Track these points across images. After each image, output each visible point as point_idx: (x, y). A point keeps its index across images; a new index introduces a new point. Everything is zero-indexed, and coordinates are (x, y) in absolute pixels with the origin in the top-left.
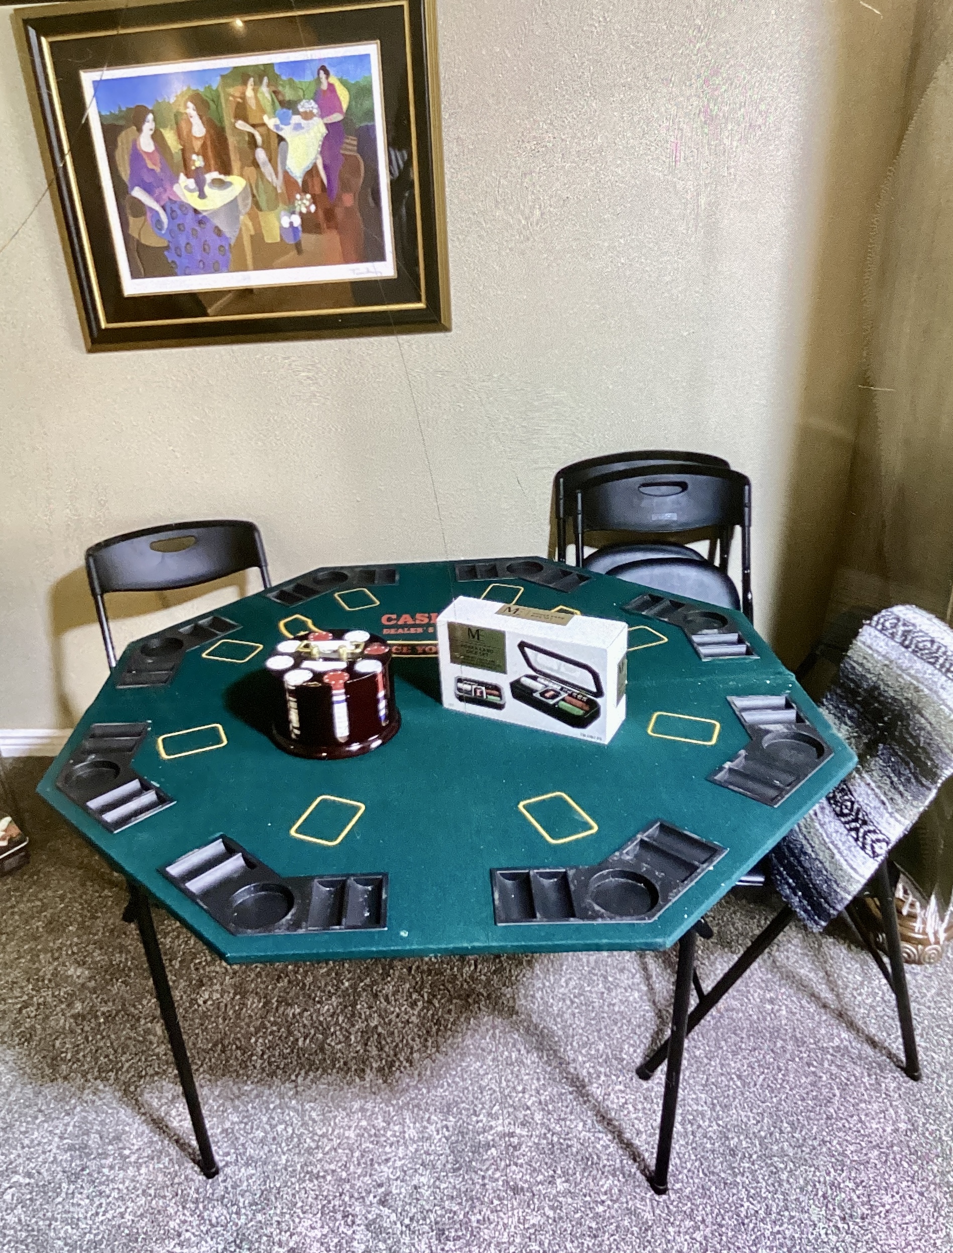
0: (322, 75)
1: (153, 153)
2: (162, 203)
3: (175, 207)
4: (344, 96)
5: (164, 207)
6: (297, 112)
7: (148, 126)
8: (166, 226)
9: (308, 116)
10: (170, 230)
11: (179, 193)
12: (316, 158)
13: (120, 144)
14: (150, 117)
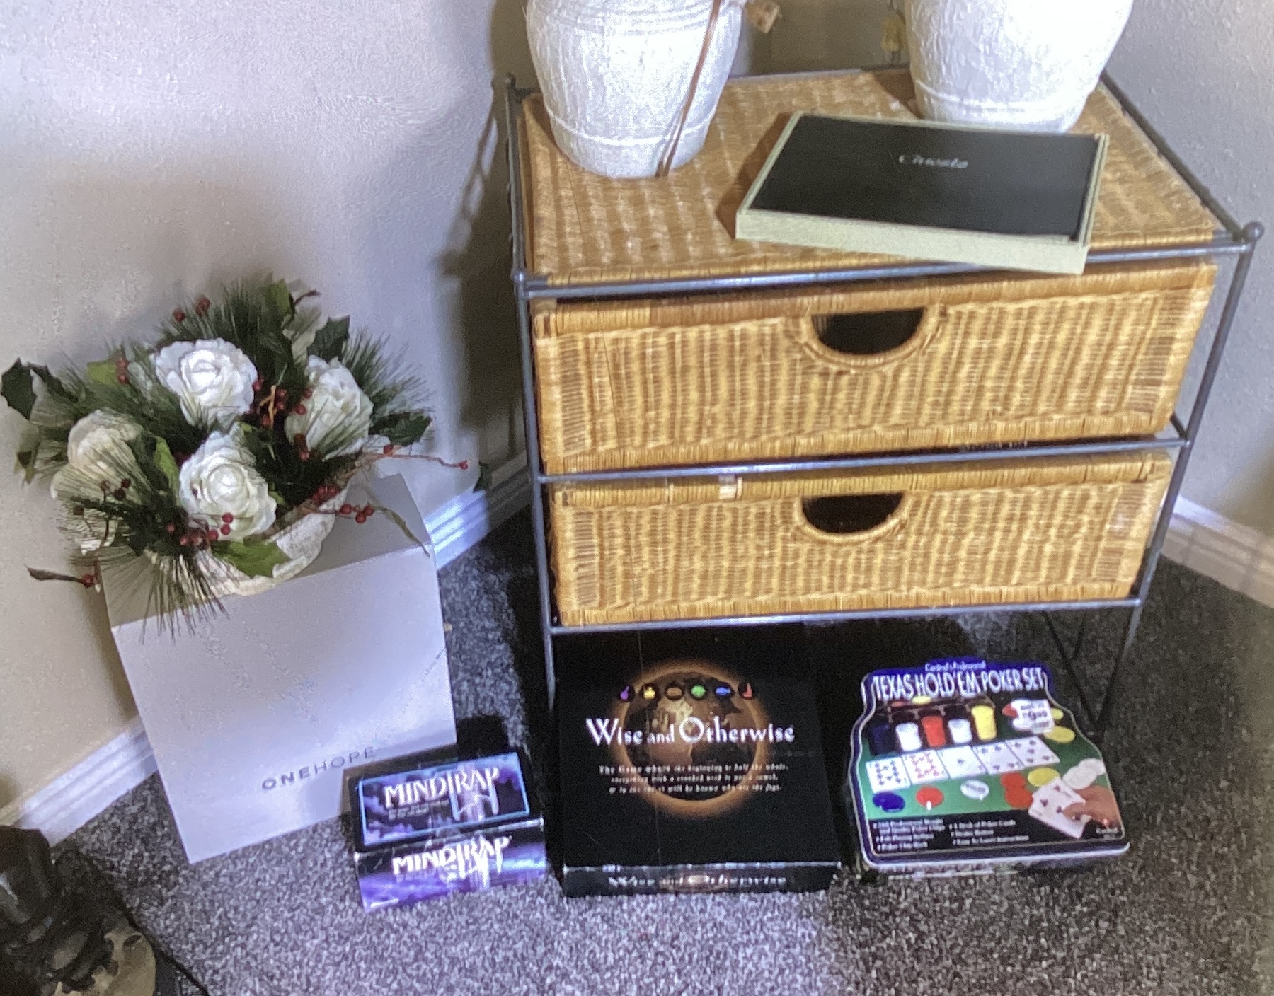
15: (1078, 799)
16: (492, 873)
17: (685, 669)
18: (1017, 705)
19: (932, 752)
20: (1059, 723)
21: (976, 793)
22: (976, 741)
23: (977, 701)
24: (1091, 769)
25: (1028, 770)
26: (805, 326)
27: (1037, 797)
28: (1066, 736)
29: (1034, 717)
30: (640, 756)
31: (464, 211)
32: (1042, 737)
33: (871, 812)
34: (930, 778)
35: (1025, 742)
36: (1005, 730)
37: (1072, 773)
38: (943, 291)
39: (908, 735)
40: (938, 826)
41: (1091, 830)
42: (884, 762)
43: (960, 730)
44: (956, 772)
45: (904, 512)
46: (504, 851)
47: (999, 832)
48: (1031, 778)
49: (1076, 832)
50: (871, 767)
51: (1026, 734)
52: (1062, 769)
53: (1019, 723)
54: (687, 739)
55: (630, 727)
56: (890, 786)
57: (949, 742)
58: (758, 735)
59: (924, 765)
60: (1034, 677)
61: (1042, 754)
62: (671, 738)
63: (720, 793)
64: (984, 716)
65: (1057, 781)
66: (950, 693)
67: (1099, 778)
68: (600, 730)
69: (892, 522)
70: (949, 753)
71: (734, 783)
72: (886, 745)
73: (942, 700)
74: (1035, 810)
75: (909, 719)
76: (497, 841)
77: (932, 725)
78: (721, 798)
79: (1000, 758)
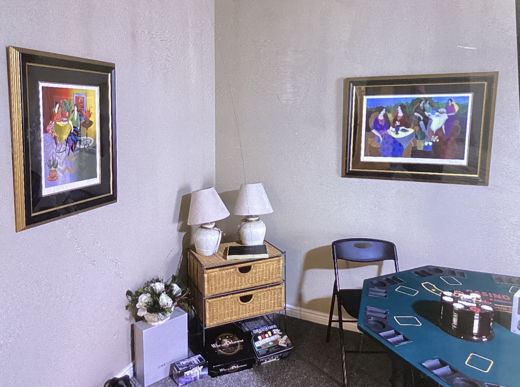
0: (450, 101)
1: (382, 120)
2: (382, 134)
3: (386, 136)
4: (457, 108)
5: (382, 136)
6: (438, 112)
7: (383, 112)
8: (381, 142)
9: (442, 113)
10: (383, 143)
11: (389, 132)
12: (442, 126)
13: (371, 117)
14: (384, 109)
15: (285, 341)
16: (200, 375)
17: (225, 334)
18: (274, 330)
19: (264, 339)
20: (280, 332)
21: (271, 343)
22: (269, 337)
23: (268, 331)
24: (285, 337)
25: (277, 339)
26: (238, 269)
27: (279, 342)
28: (281, 333)
29: (276, 331)
30: (221, 348)
31: (178, 269)
32: (278, 334)
33: (257, 350)
34: (264, 343)
35: (276, 335)
36: (273, 334)
37: (283, 338)
38: (253, 263)
39: (260, 338)
40: (267, 349)
41: (288, 345)
42: (257, 342)
43: (267, 335)
44: (268, 341)
45: (253, 298)
46: (202, 369)
47: (276, 348)
48: (278, 340)
49: (285, 346)
50: (256, 343)
51: (276, 334)
52: (282, 338)
53: (275, 333)
54: (227, 344)
55: (218, 344)
56: (259, 345)
57: (266, 337)
58: (238, 342)
59: (263, 342)
60: (275, 326)
61: (279, 336)
62: (225, 345)
63: (234, 351)
64: (269, 333)
65: (281, 340)
66: (264, 331)
67: (287, 338)
68: (213, 346)
69: (252, 300)
70: (266, 339)
71: (236, 349)
72: (257, 340)
73: (263, 332)
74: (280, 344)
75: (259, 335)
76: (201, 367)
77: (263, 336)
78: (235, 352)
79: (273, 338)
